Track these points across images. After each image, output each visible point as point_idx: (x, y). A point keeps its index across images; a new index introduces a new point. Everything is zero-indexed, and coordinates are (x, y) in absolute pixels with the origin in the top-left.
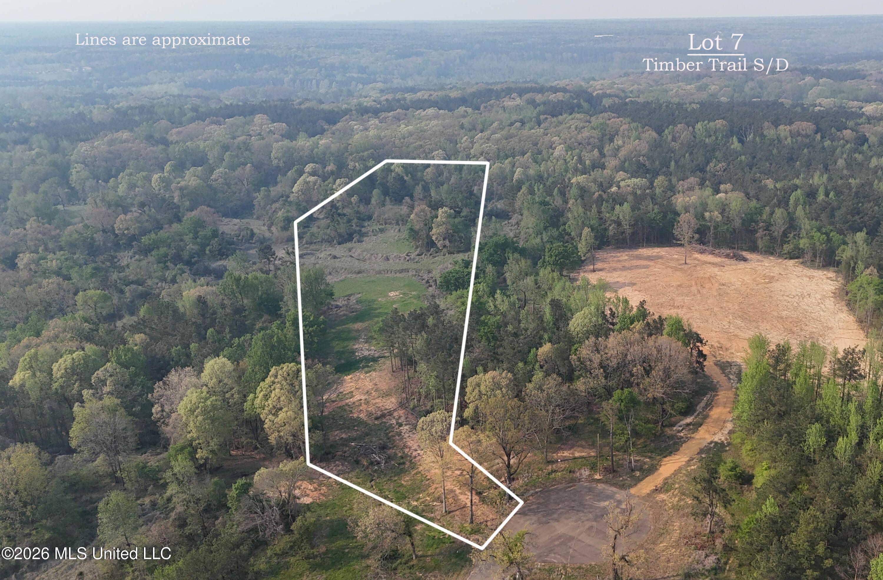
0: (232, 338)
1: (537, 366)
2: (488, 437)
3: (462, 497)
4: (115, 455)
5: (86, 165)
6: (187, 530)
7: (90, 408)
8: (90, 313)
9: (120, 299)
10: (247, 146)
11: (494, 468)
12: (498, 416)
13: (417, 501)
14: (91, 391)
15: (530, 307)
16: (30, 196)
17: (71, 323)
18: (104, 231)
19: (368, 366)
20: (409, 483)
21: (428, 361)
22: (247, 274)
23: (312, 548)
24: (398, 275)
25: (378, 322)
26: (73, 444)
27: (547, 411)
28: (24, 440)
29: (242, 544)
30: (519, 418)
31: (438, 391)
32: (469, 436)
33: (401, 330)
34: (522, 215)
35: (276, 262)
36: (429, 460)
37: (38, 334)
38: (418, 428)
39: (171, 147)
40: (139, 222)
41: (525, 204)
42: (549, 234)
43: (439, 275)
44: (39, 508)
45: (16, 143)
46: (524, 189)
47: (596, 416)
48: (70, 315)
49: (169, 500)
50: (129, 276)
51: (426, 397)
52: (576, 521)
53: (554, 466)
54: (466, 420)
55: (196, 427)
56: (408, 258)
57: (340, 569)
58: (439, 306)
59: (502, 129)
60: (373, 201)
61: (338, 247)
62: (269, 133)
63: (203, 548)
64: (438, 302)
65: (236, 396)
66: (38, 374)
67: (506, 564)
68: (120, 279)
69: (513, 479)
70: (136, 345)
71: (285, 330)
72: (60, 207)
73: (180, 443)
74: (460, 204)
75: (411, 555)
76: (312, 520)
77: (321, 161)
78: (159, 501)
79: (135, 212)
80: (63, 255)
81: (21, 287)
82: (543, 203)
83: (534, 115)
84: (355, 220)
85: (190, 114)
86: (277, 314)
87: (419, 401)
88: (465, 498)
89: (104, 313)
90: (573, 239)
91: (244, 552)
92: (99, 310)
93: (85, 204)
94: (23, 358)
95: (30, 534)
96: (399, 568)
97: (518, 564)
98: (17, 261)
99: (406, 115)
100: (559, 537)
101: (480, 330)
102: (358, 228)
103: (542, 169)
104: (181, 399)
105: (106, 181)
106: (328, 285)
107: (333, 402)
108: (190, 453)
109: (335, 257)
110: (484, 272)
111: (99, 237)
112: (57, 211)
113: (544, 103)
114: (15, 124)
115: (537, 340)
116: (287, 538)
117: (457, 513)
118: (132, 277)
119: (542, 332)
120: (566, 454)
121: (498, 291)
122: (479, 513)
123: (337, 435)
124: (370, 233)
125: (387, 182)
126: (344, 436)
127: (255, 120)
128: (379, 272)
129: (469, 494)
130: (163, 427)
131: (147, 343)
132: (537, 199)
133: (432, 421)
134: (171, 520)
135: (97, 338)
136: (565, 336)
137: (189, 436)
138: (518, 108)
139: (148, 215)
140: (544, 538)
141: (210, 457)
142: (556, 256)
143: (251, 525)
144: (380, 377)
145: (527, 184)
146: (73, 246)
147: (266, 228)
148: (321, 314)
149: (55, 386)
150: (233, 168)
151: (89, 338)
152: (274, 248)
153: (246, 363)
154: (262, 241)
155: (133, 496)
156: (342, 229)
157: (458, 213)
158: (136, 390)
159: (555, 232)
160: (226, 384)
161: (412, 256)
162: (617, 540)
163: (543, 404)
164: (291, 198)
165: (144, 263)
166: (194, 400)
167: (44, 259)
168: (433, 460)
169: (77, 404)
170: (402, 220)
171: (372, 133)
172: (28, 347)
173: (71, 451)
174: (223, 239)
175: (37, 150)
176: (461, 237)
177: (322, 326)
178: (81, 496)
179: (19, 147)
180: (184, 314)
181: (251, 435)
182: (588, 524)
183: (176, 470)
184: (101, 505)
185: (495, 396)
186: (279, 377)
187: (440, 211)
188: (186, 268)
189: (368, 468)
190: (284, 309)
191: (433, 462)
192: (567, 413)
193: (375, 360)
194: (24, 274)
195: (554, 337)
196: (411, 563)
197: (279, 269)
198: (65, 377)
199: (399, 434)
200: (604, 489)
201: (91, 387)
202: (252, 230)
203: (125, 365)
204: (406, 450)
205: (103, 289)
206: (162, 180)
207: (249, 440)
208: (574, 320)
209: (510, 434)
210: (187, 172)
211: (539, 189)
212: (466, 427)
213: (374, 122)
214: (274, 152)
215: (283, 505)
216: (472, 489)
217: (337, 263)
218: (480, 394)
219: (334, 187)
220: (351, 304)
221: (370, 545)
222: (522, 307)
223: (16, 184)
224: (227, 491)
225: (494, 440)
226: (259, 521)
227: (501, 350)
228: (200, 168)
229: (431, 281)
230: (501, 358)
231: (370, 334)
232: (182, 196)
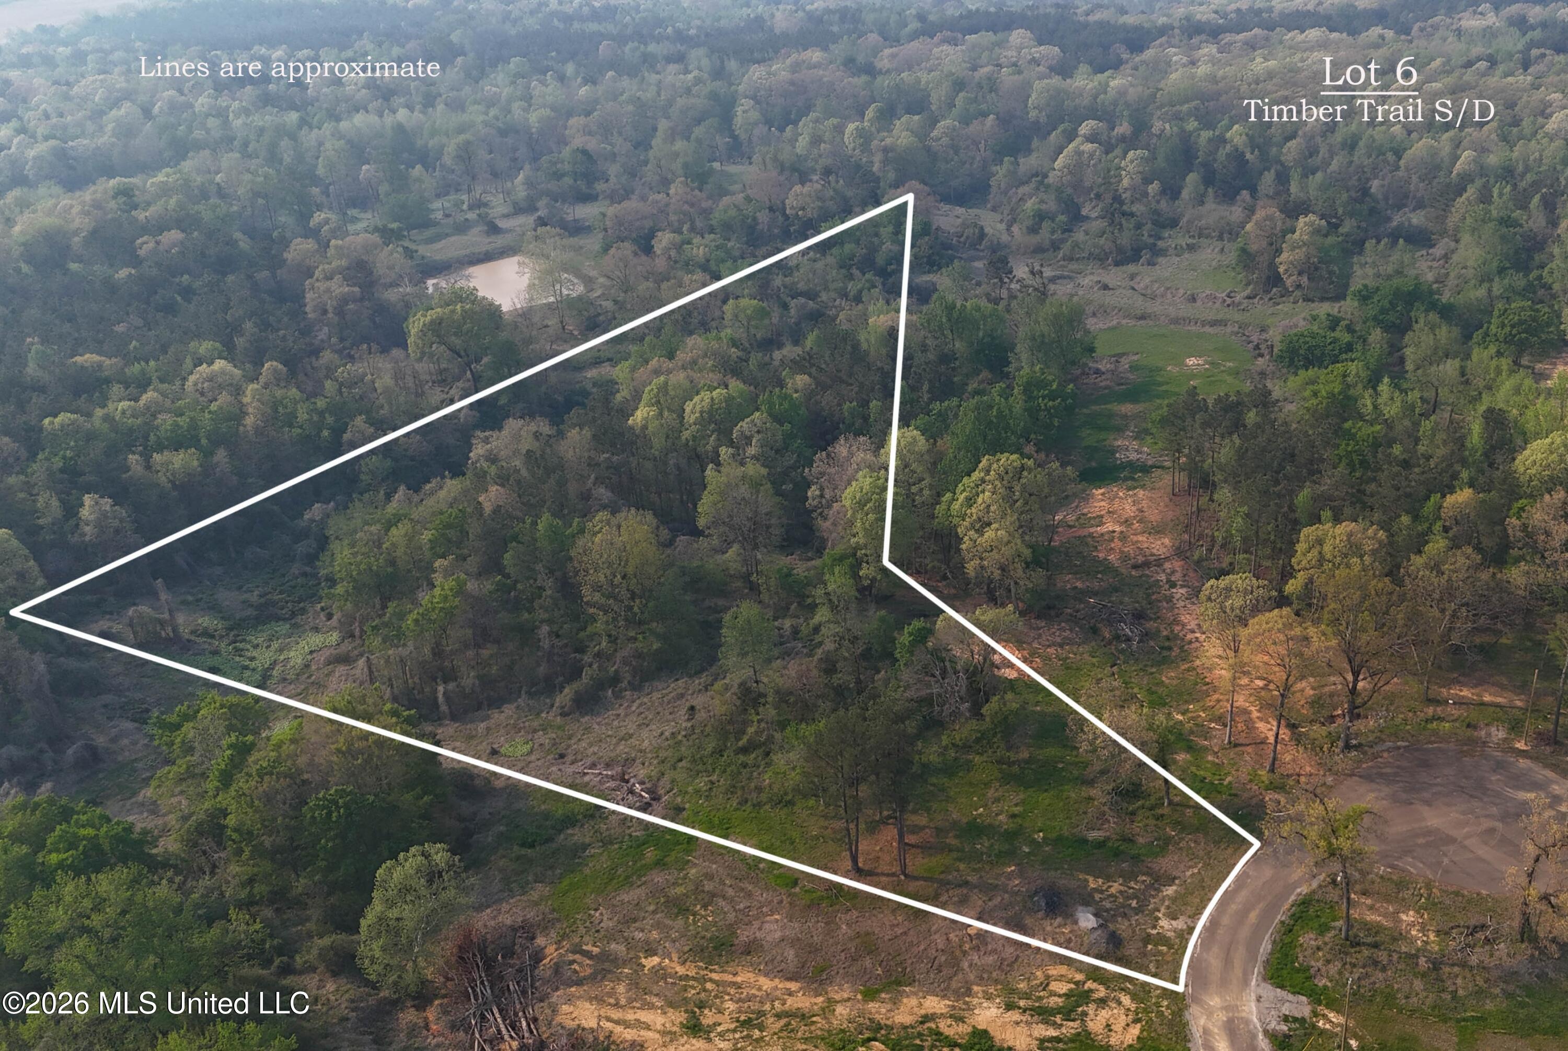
0: (931, 400)
1: (1438, 526)
2: (1324, 634)
3: (1261, 725)
4: (753, 549)
5: (758, 102)
6: (837, 679)
7: (728, 475)
8: (741, 334)
9: (781, 317)
10: (992, 85)
11: (1327, 689)
12: (1348, 602)
13: (1183, 714)
14: (731, 450)
15: (1444, 415)
16: (679, 145)
17: (715, 345)
18: (771, 209)
19: (1133, 479)
20: (1175, 682)
21: (1236, 486)
22: (966, 300)
23: (1009, 749)
24: (1208, 329)
25: (1160, 407)
26: (701, 522)
27: (1443, 611)
28: (640, 506)
29: (909, 718)
30: (1387, 613)
31: (1245, 540)
32: (1290, 626)
33: (1197, 426)
34: (1457, 241)
35: (1013, 286)
36: (1212, 652)
37: (671, 356)
38: (1202, 595)
39: (879, 79)
40: (819, 199)
41: (1469, 221)
42: (1506, 281)
43: (1279, 338)
44: (650, 604)
45: (669, 60)
46: (1471, 192)
47: (1539, 637)
48: (714, 333)
49: (817, 629)
50: (797, 283)
51: (1223, 546)
52: (1464, 813)
53: (1439, 709)
54: (1287, 598)
55: (865, 529)
56: (1229, 301)
57: (1046, 791)
58: (1270, 393)
59: (1449, 73)
60: (1185, 194)
61: (1114, 270)
62: (1029, 62)
63: (854, 711)
64: (1269, 384)
65: (926, 492)
66: (666, 413)
67: (1321, 853)
68: (785, 287)
69: (1358, 716)
70: (796, 391)
71: (1011, 399)
72: (716, 165)
73: (839, 549)
74: (1340, 211)
75: (1162, 798)
76: (1015, 706)
77: (1108, 117)
78: (803, 628)
79: (815, 184)
80: (714, 240)
81: (655, 282)
82: (1506, 222)
83: (1520, 46)
84: (1149, 226)
85: (914, 25)
86: (1002, 372)
87: (1210, 551)
88: (1267, 729)
89: (759, 336)
90: (1554, 297)
91: (910, 730)
92: (753, 331)
93: (750, 163)
94: (649, 388)
95: (635, 639)
96: (1140, 812)
97: (1344, 859)
98: (653, 242)
99: (1267, 39)
100: (1428, 832)
101: (1338, 446)
102: (1151, 241)
103: (1515, 155)
104: (849, 483)
105: (782, 129)
106: (1087, 332)
107: (1070, 527)
108: (852, 567)
109: (1106, 287)
110: (1365, 341)
111: (763, 217)
112: (712, 171)
113: (1544, 25)
114: (670, 30)
115: (1446, 479)
116: (973, 724)
117: (1249, 749)
118: (801, 286)
119: (1457, 467)
120: (1466, 693)
121: (1386, 380)
122: (1288, 758)
123: (1068, 581)
124: (1171, 251)
125: (1215, 160)
126: (1079, 584)
127: (1011, 39)
128: (1176, 321)
129: (1275, 723)
130: (820, 521)
131: (813, 390)
132: (1494, 213)
133: (1228, 589)
134: (815, 658)
135: (745, 373)
136: (1505, 480)
137: (853, 540)
138: (1489, 34)
139: (835, 190)
140: (1398, 827)
141: (879, 577)
142: (1513, 326)
143: (924, 693)
144: (1151, 499)
145: (1479, 183)
146: (727, 227)
147: (1002, 227)
148: (1071, 381)
149: (686, 434)
150: (966, 121)
151: (736, 372)
152: (1012, 262)
153: (947, 443)
154: (996, 248)
155: (770, 614)
156: (1125, 239)
157: (1334, 227)
158: (790, 459)
159: (1519, 280)
160: (914, 472)
161: (1238, 298)
162: (1539, 864)
163: (1436, 596)
164: (1052, 179)
165: (820, 265)
166: (866, 488)
167: (689, 243)
168: (1221, 653)
169: (711, 466)
170: (1230, 232)
171: (1203, 70)
172: (657, 372)
173: (696, 533)
174: (937, 238)
175: (696, 73)
176: (1331, 273)
177: (1069, 401)
178: (704, 599)
179: (672, 68)
180: (867, 353)
181: (941, 556)
182: (1487, 824)
183: (831, 587)
184: (727, 617)
185: (1348, 566)
186: (992, 473)
187: (1302, 220)
188: (878, 280)
189: (1110, 643)
190: (1013, 365)
191: (1220, 657)
192: (1482, 621)
193: (1146, 469)
194: (660, 264)
195: (1481, 479)
196: (1160, 811)
197: (1015, 297)
198: (700, 424)
199: (1169, 599)
200: (1530, 769)
201: (731, 444)
202: (982, 228)
203: (778, 419)
204: (1177, 628)
205: (761, 300)
206: (860, 132)
207: (936, 563)
208: (1527, 453)
209: (1365, 637)
210: (898, 123)
211: (1501, 193)
212: (1286, 611)
213: (1209, 50)
214: (1034, 96)
215: (974, 674)
216: (1281, 715)
217: (1109, 299)
218: (1321, 559)
219: (1123, 164)
220: (1121, 369)
221: (1097, 767)
222: (1425, 415)
223: (663, 125)
224: (896, 634)
225: (1334, 642)
226: (936, 690)
227: (1373, 486)
228: (916, 117)
229: (1263, 347)
230: (1370, 501)
231: (1144, 425)
232: (885, 162)
